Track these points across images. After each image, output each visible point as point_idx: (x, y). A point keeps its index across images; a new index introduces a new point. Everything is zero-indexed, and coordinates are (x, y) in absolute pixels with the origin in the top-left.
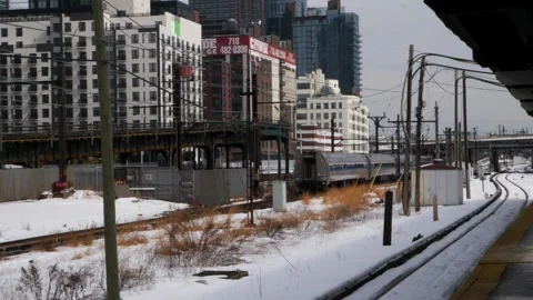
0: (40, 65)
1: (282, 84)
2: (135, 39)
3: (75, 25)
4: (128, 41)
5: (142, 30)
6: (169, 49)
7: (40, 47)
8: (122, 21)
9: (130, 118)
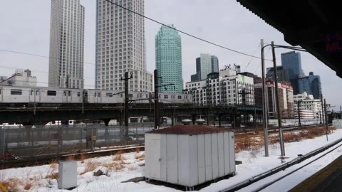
0: (203, 93)
1: (287, 96)
2: (229, 83)
3: (212, 81)
4: (227, 83)
5: (231, 80)
6: (240, 85)
7: (203, 88)
8: (226, 78)
9: (228, 103)
